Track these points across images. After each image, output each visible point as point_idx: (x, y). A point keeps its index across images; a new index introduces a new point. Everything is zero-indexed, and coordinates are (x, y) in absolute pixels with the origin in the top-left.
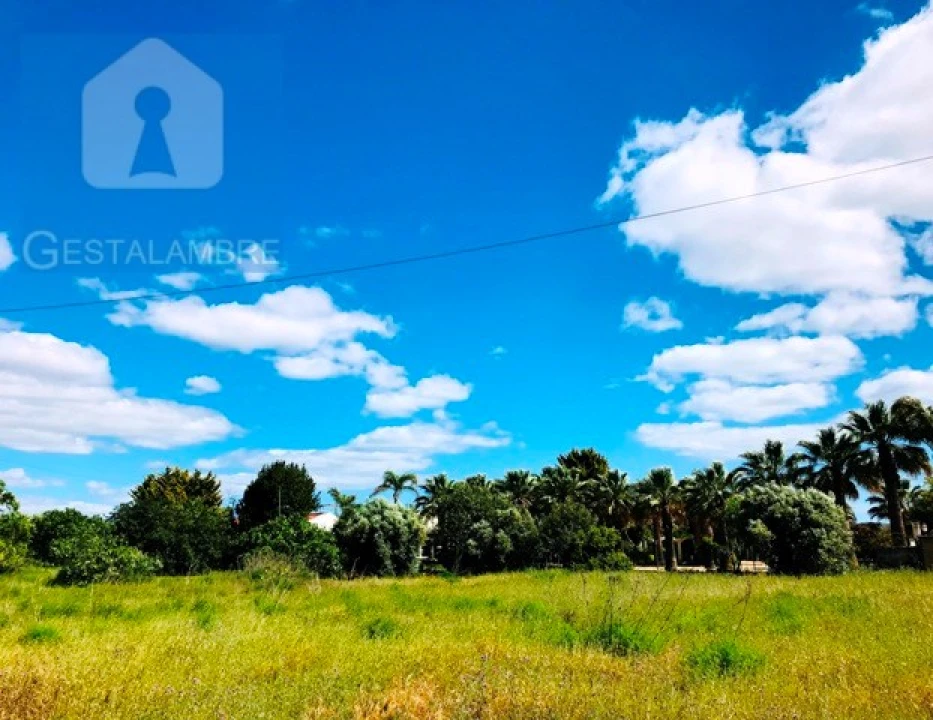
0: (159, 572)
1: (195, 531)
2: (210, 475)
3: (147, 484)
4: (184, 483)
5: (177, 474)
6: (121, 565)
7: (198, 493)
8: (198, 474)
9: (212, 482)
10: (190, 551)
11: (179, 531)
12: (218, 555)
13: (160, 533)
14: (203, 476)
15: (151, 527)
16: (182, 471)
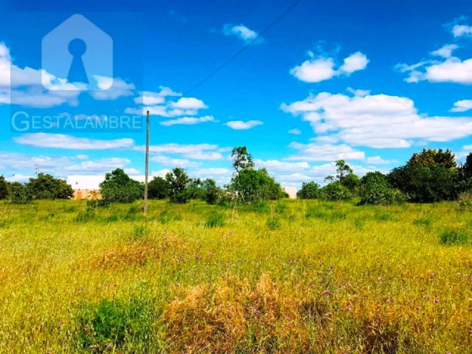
1: (433, 180)
2: (448, 151)
3: (413, 158)
4: (434, 156)
5: (429, 152)
6: (387, 197)
7: (442, 161)
8: (441, 151)
9: (449, 155)
10: (430, 191)
11: (425, 180)
12: (448, 193)
13: (413, 182)
14: (444, 152)
15: (410, 179)
16: (432, 150)
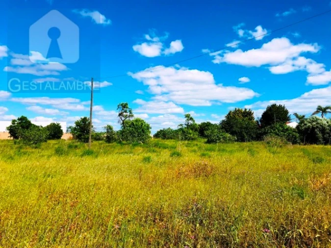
0: (236, 141)
1: (246, 128)
2: (250, 110)
3: (229, 114)
4: (242, 113)
5: (239, 110)
6: (224, 138)
7: (246, 116)
8: (246, 110)
9: (251, 112)
10: (245, 135)
11: (241, 128)
12: (254, 136)
13: (235, 129)
14: (247, 110)
15: (232, 127)
16: (240, 109)
